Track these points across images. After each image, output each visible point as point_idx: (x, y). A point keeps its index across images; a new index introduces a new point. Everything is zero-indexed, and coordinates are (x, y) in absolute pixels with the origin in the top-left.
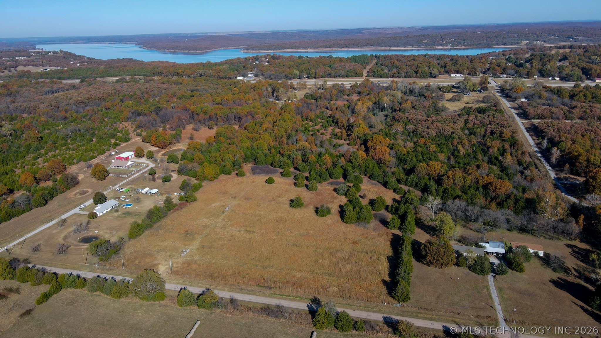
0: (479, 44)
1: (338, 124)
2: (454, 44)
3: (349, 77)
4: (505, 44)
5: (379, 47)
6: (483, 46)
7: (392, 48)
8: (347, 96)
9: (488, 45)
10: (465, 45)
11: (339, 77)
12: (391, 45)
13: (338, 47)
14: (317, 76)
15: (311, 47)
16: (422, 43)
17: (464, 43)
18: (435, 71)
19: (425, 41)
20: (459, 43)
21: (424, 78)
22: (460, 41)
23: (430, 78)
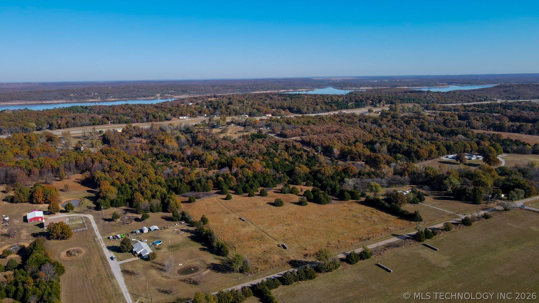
1: (176, 157)
3: (96, 125)
4: (145, 96)
5: (29, 101)
6: (128, 98)
7: (44, 102)
12: (42, 99)
14: (62, 126)
16: (71, 97)
17: (111, 96)
18: (169, 116)
19: (72, 95)
20: (106, 96)
21: (162, 121)
22: (105, 95)
23: (166, 121)
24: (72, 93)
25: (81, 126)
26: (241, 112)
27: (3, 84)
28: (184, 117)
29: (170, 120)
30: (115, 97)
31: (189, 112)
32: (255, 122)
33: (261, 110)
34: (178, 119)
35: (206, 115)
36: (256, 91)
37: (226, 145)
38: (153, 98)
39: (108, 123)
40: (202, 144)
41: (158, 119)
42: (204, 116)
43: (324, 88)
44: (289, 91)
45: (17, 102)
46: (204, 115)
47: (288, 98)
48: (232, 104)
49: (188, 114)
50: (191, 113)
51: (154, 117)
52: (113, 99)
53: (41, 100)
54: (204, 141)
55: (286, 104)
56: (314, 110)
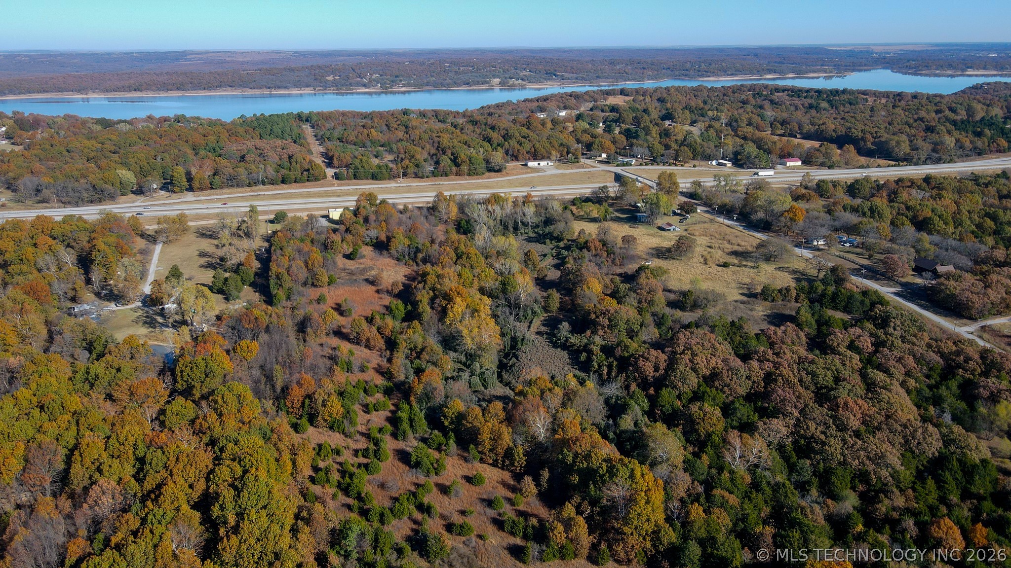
0: (428, 84)
2: (385, 83)
3: (290, 183)
4: (468, 84)
6: (434, 87)
7: (274, 92)
8: (349, 257)
9: (442, 85)
10: (404, 85)
11: (263, 183)
12: (272, 86)
13: (158, 89)
14: (196, 184)
15: (94, 89)
16: (326, 82)
17: (401, 81)
18: (498, 157)
19: (330, 78)
20: (392, 81)
21: (477, 174)
22: (392, 78)
23: (488, 174)
24: (332, 73)
25: (249, 185)
26: (708, 151)
27: (235, 53)
28: (543, 163)
29: (499, 171)
30: (409, 85)
31: (556, 145)
32: (791, 215)
33: (767, 144)
34: (524, 169)
35: (604, 156)
36: (709, 76)
37: (713, 363)
38: (484, 87)
39: (325, 177)
40: (601, 332)
41: (465, 168)
42: (599, 159)
43: (865, 70)
44: (787, 76)
45: (227, 91)
46: (600, 156)
47: (824, 104)
48: (674, 118)
49: (554, 153)
50: (562, 148)
51: (455, 161)
52: (403, 89)
53: (269, 88)
54: (610, 320)
55: (832, 125)
56: (934, 150)
